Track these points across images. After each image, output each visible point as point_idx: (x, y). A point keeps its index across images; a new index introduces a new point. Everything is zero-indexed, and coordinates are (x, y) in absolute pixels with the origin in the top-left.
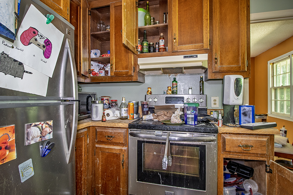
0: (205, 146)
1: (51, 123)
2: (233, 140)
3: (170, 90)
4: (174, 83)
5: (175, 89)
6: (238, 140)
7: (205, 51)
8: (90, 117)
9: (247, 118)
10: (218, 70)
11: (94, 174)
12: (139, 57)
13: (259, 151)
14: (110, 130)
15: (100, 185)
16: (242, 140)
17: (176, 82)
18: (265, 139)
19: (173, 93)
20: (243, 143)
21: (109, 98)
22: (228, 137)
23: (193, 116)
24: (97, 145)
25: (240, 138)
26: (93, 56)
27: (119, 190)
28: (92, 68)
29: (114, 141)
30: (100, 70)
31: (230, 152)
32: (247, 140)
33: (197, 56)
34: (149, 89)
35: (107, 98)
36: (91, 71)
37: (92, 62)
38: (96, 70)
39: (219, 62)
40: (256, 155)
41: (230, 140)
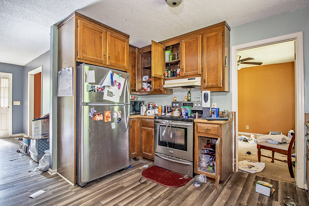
0: (187, 128)
1: (120, 112)
2: (201, 126)
3: (186, 99)
4: (189, 94)
5: (189, 98)
6: (203, 126)
7: (199, 75)
8: (140, 114)
9: (214, 115)
10: (205, 87)
11: (141, 142)
12: (166, 80)
13: (213, 133)
14: (148, 120)
15: (143, 148)
16: (205, 126)
17: (190, 93)
18: (217, 126)
19: (188, 100)
20: (206, 128)
21: (153, 104)
22: (199, 125)
23: (185, 113)
24: (142, 127)
25: (205, 125)
26: (144, 80)
27: (151, 150)
28: (143, 86)
29: (149, 125)
30: (148, 87)
31: (200, 132)
32: (208, 126)
33: (195, 78)
34: (175, 99)
35: (152, 103)
36: (143, 89)
37: (143, 83)
38: (146, 88)
39: (206, 82)
40: (212, 134)
41: (200, 126)
